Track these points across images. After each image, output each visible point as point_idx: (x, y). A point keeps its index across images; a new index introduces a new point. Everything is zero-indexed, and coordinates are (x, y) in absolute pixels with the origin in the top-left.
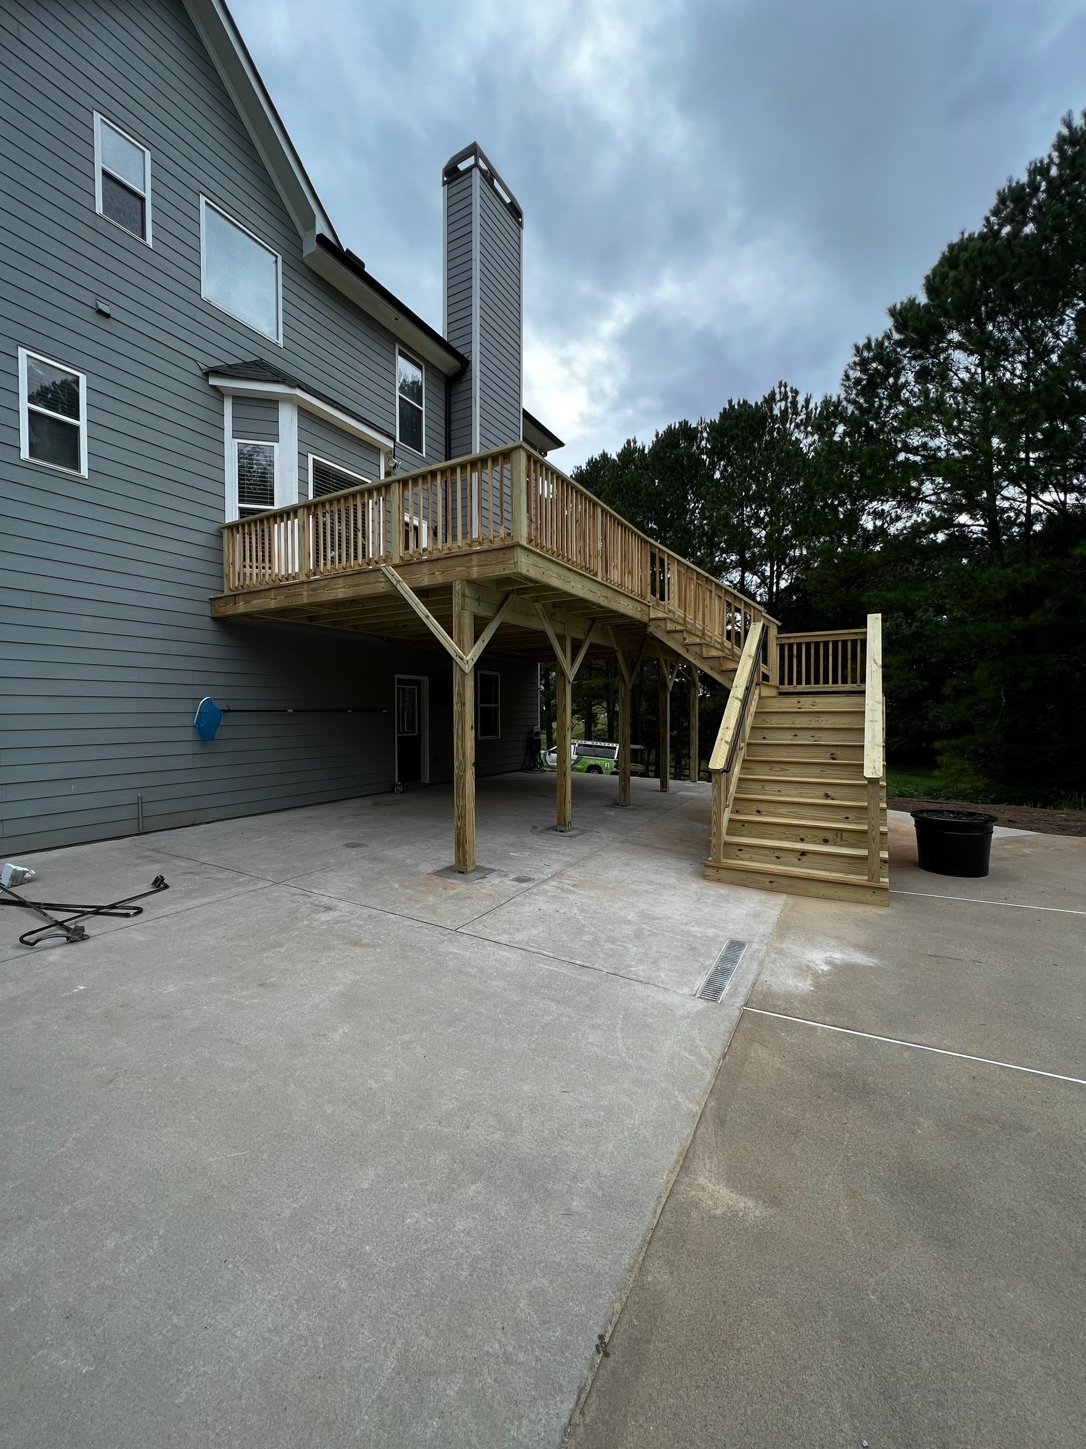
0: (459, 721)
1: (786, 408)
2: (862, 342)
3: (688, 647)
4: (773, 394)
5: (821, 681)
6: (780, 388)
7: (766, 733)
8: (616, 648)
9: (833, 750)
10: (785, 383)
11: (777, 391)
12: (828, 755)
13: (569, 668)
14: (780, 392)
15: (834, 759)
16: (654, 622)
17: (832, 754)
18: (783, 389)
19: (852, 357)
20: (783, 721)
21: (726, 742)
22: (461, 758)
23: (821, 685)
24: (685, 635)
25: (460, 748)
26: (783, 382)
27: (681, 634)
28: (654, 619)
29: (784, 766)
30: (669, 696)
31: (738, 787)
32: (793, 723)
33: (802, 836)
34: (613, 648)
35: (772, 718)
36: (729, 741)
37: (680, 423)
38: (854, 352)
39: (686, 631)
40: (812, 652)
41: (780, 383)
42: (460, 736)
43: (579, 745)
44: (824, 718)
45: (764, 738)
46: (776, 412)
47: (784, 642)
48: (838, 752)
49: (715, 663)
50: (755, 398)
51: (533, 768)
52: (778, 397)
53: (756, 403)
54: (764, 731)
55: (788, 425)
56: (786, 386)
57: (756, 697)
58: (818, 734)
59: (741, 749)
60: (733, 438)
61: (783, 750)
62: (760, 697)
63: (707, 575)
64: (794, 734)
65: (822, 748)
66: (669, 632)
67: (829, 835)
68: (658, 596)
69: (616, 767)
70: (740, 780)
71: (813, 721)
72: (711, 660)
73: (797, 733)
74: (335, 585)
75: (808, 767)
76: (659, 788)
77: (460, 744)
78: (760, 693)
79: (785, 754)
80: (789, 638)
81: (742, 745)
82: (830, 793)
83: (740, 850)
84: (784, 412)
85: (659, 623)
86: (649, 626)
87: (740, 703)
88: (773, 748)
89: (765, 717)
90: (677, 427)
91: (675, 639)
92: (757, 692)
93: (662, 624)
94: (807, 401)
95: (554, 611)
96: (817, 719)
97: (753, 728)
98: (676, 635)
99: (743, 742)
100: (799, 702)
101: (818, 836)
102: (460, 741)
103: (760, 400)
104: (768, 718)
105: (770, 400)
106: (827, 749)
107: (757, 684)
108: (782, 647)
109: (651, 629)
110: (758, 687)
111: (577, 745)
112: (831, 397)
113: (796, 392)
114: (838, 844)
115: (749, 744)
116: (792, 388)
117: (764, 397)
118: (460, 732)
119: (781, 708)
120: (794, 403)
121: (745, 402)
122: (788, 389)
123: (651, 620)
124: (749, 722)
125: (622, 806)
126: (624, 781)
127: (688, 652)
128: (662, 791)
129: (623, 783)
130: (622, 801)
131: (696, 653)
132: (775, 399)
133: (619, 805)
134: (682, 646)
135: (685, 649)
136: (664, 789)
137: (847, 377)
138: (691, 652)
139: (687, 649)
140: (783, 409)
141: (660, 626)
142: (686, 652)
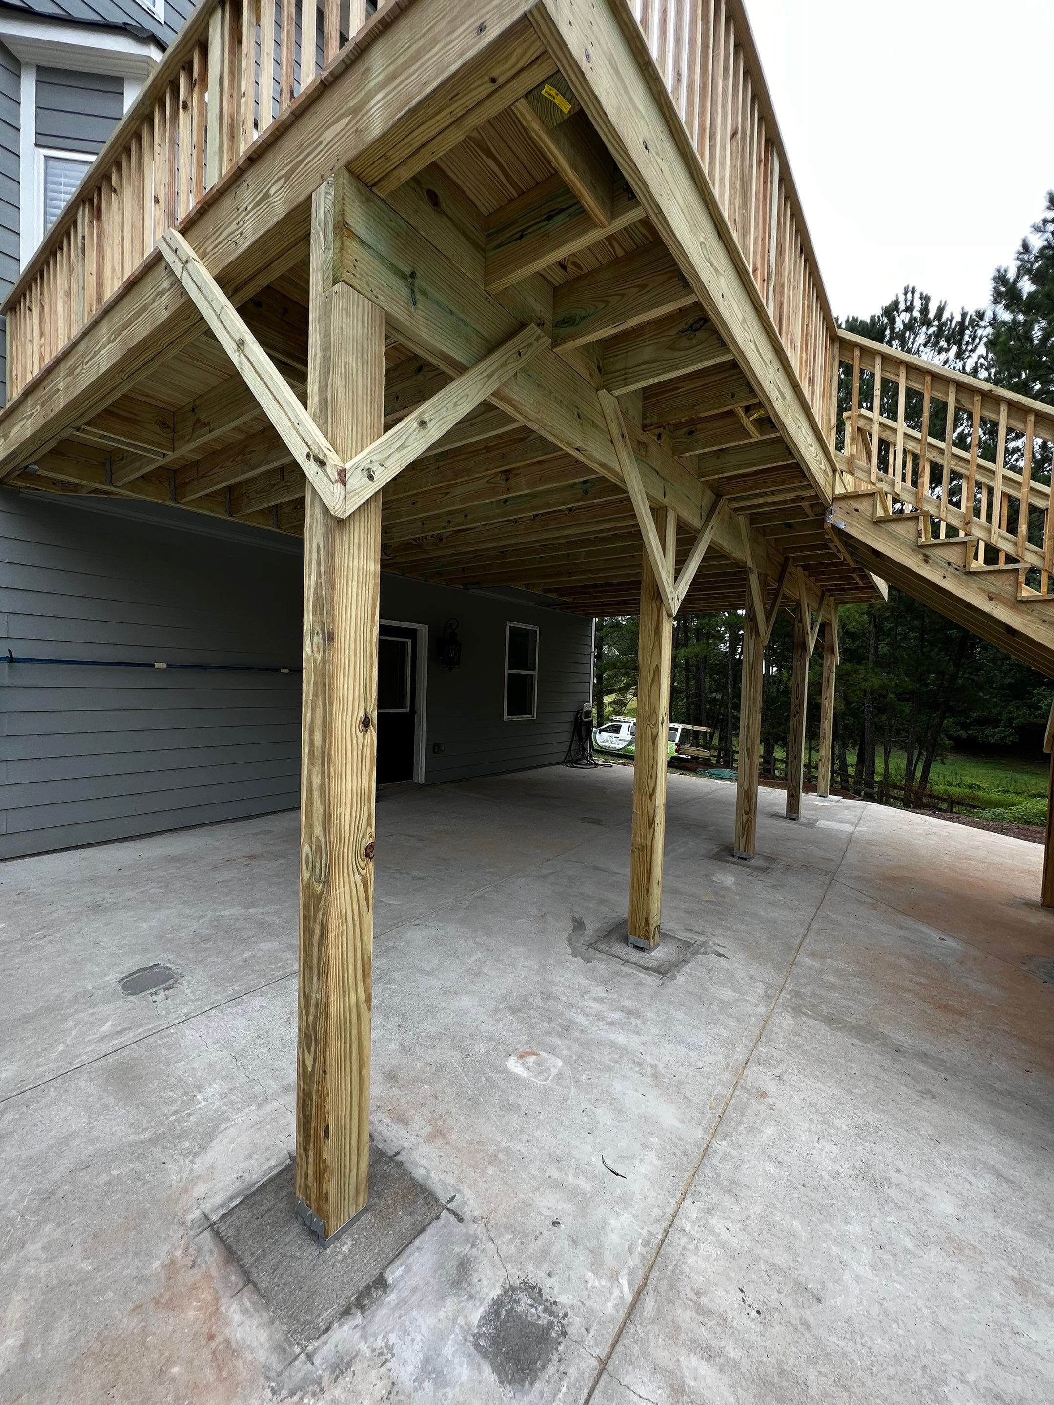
0: (315, 695)
1: (912, 318)
3: (927, 553)
4: (896, 304)
6: (905, 294)
10: (913, 288)
11: (902, 299)
13: (671, 580)
14: (906, 301)
16: (842, 504)
18: (909, 295)
19: (1044, 211)
22: (318, 831)
25: (316, 795)
26: (910, 288)
27: (910, 523)
28: (845, 497)
39: (924, 516)
41: (906, 288)
42: (318, 753)
46: (898, 325)
49: (999, 585)
50: (870, 312)
51: (582, 759)
52: (902, 306)
53: (872, 316)
56: (913, 292)
66: (878, 522)
68: (853, 449)
69: (677, 751)
74: (97, 343)
76: (784, 812)
77: (316, 780)
84: (909, 325)
85: (855, 504)
86: (833, 512)
91: (893, 536)
93: (864, 506)
94: (941, 311)
95: (643, 437)
98: (895, 528)
102: (317, 769)
103: (878, 312)
105: (891, 311)
109: (837, 519)
112: (1005, 271)
113: (926, 299)
116: (921, 294)
117: (884, 308)
118: (318, 737)
120: (924, 310)
121: (856, 319)
122: (917, 295)
123: (837, 498)
125: (740, 858)
126: (747, 813)
127: (926, 562)
128: (791, 819)
129: (745, 817)
130: (742, 849)
131: (949, 564)
132: (897, 309)
133: (733, 856)
134: (913, 550)
135: (921, 556)
136: (794, 816)
137: (1026, 248)
138: (935, 562)
139: (926, 556)
140: (907, 321)
141: (857, 510)
142: (922, 563)
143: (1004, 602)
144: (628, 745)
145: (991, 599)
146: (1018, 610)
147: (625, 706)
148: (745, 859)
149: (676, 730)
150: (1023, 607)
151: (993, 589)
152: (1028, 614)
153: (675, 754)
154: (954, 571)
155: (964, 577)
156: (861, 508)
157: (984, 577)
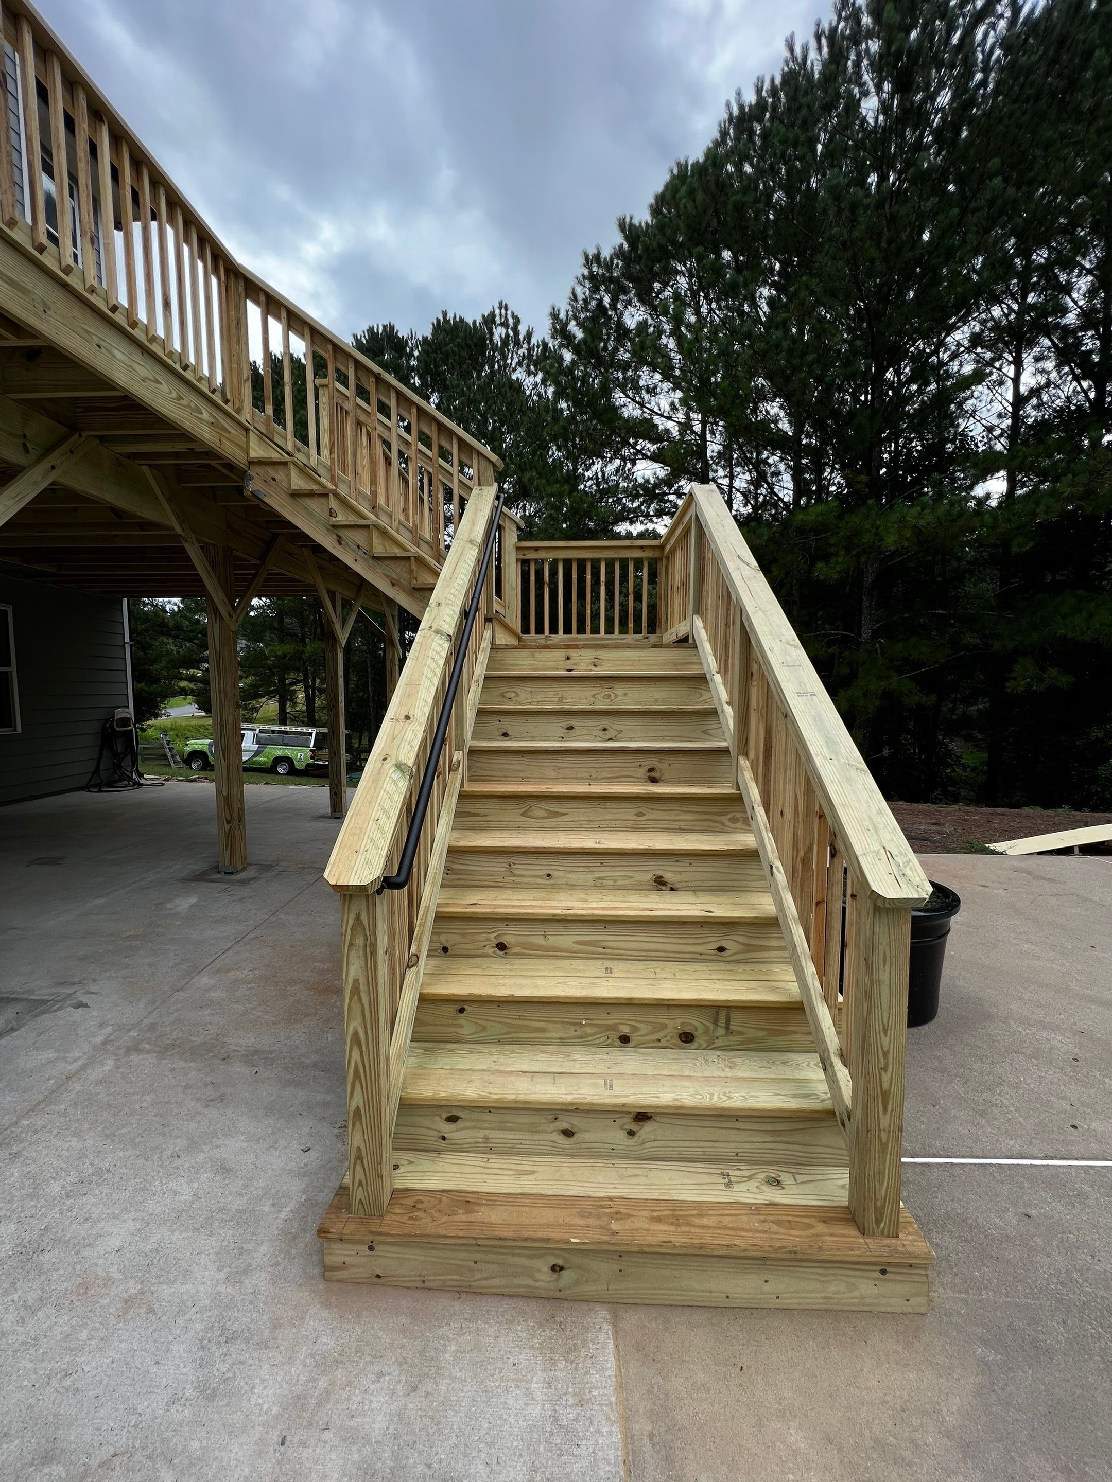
1: (507, 335)
2: (592, 252)
3: (341, 533)
4: (493, 315)
5: (588, 629)
6: (500, 308)
7: (508, 724)
8: (179, 530)
9: (652, 762)
10: (506, 305)
11: (497, 312)
12: (642, 772)
14: (501, 315)
15: (654, 780)
16: (258, 469)
17: (651, 770)
18: (503, 311)
20: (541, 697)
21: (399, 766)
23: (588, 635)
24: (333, 503)
26: (504, 303)
27: (323, 500)
28: (260, 462)
29: (553, 806)
30: (340, 656)
31: (448, 870)
32: (560, 701)
33: (625, 1030)
34: (173, 529)
35: (518, 690)
36: (410, 763)
37: (385, 327)
38: (583, 261)
39: (336, 495)
40: (575, 576)
41: (501, 303)
43: (261, 732)
44: (620, 689)
45: (505, 735)
46: (496, 338)
47: (531, 555)
48: (663, 766)
49: (398, 571)
50: (473, 316)
51: (120, 780)
52: (498, 319)
53: (475, 322)
54: (504, 719)
55: (509, 361)
56: (506, 309)
57: (486, 644)
58: (616, 725)
59: (453, 768)
60: (447, 355)
61: (548, 766)
62: (494, 647)
63: (376, 368)
64: (566, 725)
65: (630, 758)
66: (296, 495)
67: (695, 1022)
68: (269, 409)
70: (454, 852)
71: (600, 697)
72: (392, 564)
73: (574, 722)
75: (609, 804)
78: (493, 637)
79: (553, 774)
80: (537, 549)
81: (458, 756)
82: (668, 876)
83: (453, 1119)
84: (505, 342)
85: (272, 472)
86: (251, 478)
87: (446, 645)
88: (528, 760)
89: (504, 688)
90: (380, 331)
91: (311, 514)
92: (488, 634)
93: (280, 475)
94: (529, 335)
96: (607, 692)
97: (481, 713)
98: (314, 505)
99: (459, 747)
100: (568, 658)
101: (665, 1026)
103: (479, 320)
104: (510, 690)
105: (489, 320)
106: (640, 760)
107: (488, 620)
108: (525, 563)
109: (256, 486)
110: (489, 625)
111: (257, 732)
113: (517, 321)
114: (718, 1043)
115: (473, 752)
116: (513, 313)
117: (483, 316)
119: (534, 670)
120: (516, 332)
121: (462, 320)
122: (509, 312)
123: (252, 463)
124: (472, 699)
125: (226, 873)
126: (228, 822)
127: (340, 543)
128: (336, 818)
129: (227, 827)
130: (227, 863)
131: (358, 547)
132: (494, 322)
133: (219, 873)
134: (328, 530)
135: (335, 537)
136: (338, 814)
137: (575, 297)
138: (347, 544)
139: (339, 536)
140: (503, 336)
141: (274, 479)
142: (336, 544)
143: (403, 589)
144: (254, 756)
145: (393, 585)
146: (413, 596)
147: (257, 711)
148: (231, 873)
149: (311, 734)
150: (417, 594)
151: (394, 576)
152: (421, 601)
153: (311, 761)
154: (363, 555)
155: (371, 561)
156: (278, 477)
157: (387, 562)
